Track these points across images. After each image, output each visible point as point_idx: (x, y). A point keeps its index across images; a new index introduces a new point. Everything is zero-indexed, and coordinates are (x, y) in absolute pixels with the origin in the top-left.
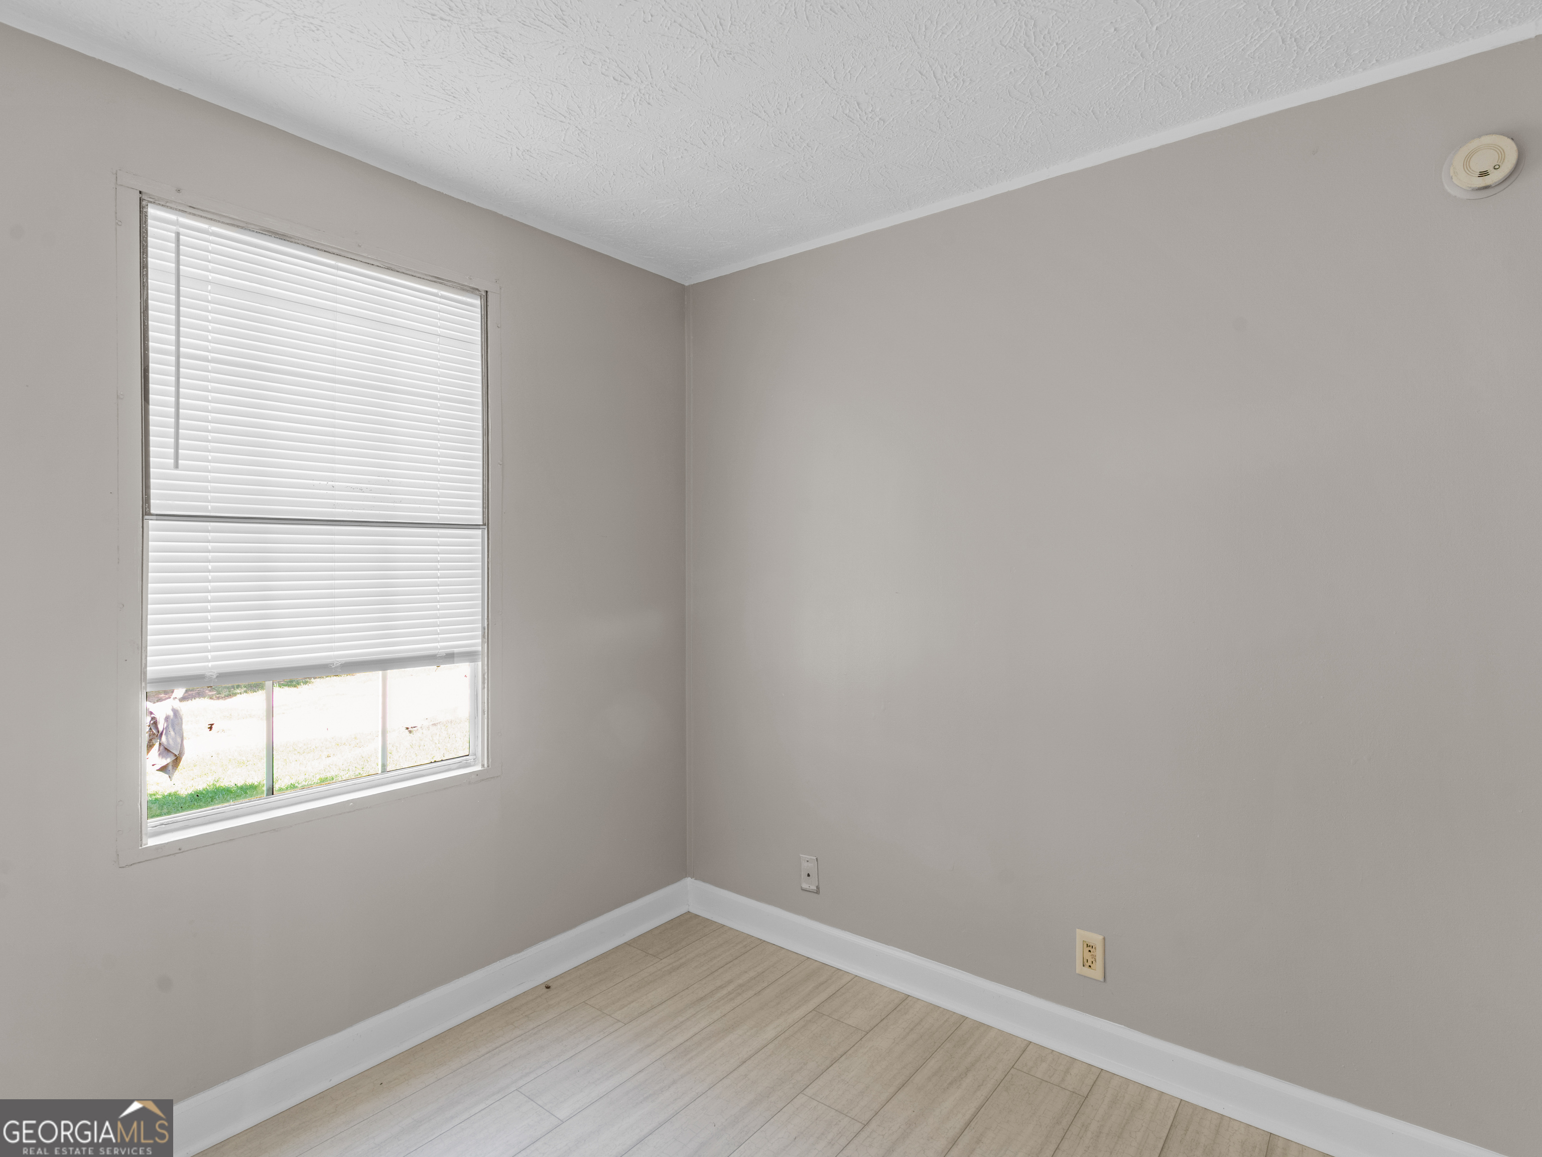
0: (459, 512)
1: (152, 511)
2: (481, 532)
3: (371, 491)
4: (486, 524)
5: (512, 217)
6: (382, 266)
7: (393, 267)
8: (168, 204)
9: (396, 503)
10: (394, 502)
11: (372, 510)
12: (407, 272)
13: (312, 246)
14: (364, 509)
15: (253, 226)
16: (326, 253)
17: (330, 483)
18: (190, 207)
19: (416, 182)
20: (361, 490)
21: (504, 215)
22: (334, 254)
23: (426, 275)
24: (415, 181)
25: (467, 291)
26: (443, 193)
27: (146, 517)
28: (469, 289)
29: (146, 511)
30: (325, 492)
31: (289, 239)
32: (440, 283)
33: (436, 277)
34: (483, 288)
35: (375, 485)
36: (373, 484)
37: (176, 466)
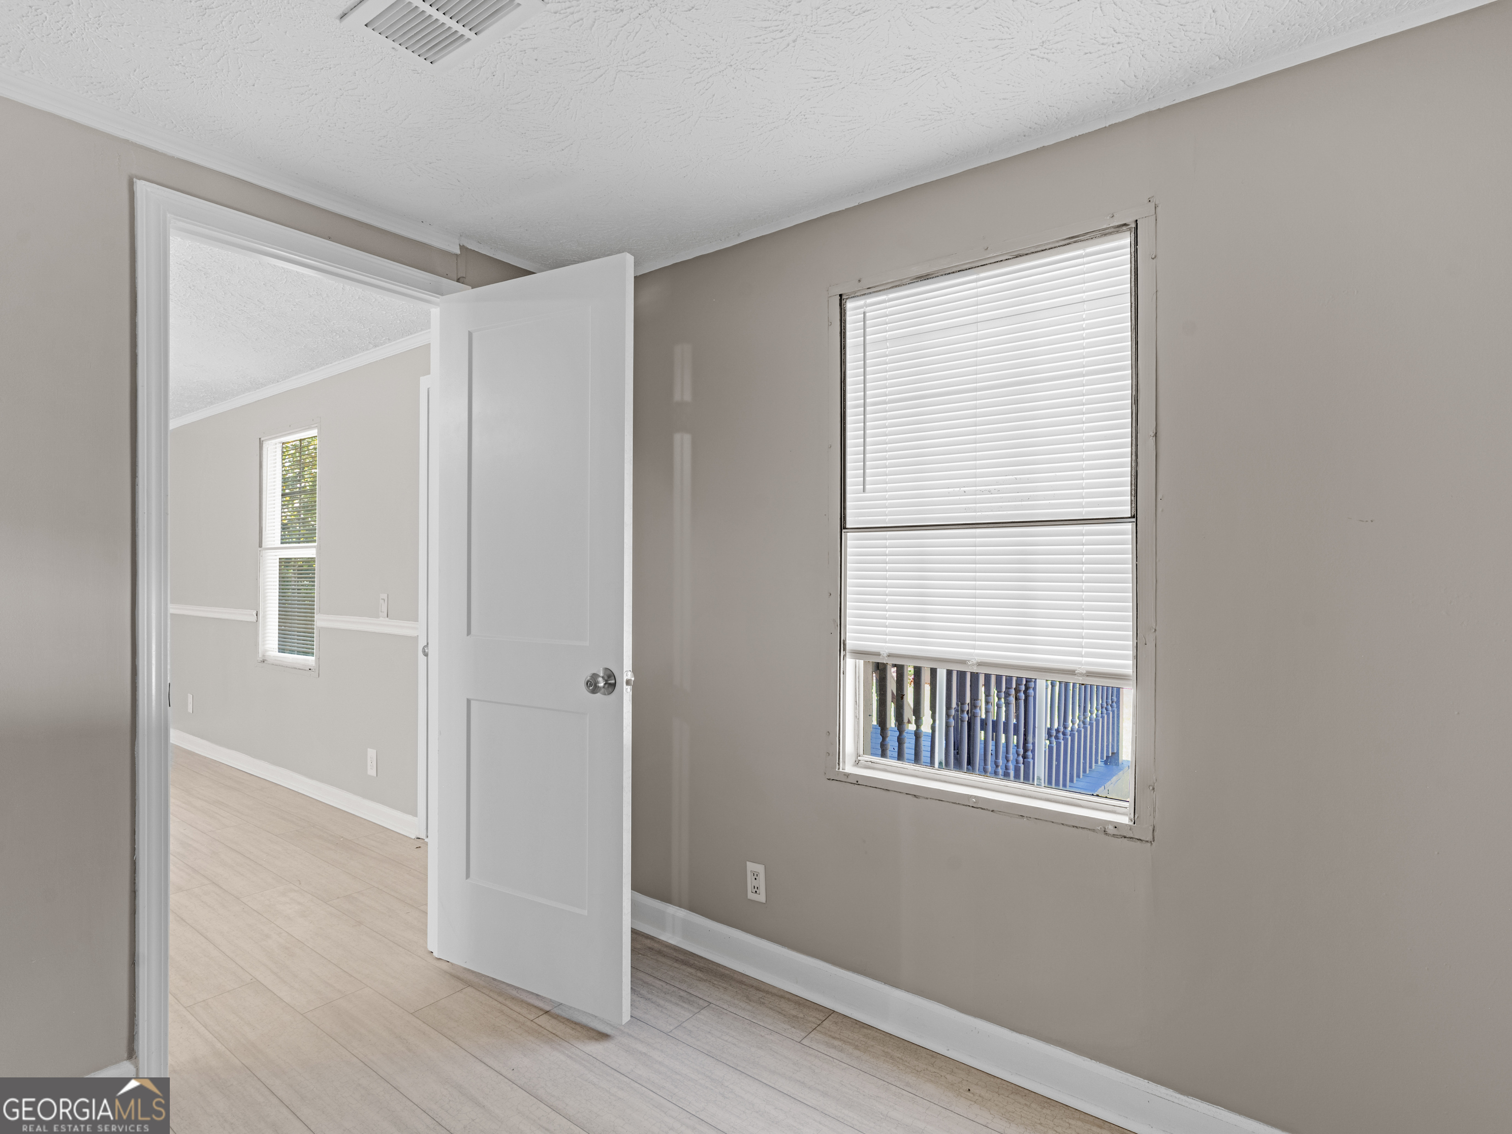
0: (1099, 505)
1: (848, 526)
2: (1131, 526)
3: (999, 492)
4: (1134, 516)
5: (1174, 102)
6: (1010, 257)
7: (1020, 252)
8: (856, 295)
9: (1024, 501)
10: (1022, 501)
11: (999, 511)
12: (1036, 250)
13: (948, 272)
14: (992, 511)
15: (906, 281)
16: (960, 272)
17: (962, 489)
18: (868, 288)
19: (1043, 147)
20: (990, 492)
21: (1161, 108)
22: (966, 269)
23: (1057, 241)
24: (1041, 146)
25: (1110, 233)
26: (1076, 137)
27: (843, 531)
28: (1113, 230)
29: (843, 527)
30: (958, 497)
31: (932, 276)
32: (1075, 242)
33: (1069, 238)
34: (1130, 220)
35: (1003, 485)
36: (1001, 485)
37: (864, 491)
